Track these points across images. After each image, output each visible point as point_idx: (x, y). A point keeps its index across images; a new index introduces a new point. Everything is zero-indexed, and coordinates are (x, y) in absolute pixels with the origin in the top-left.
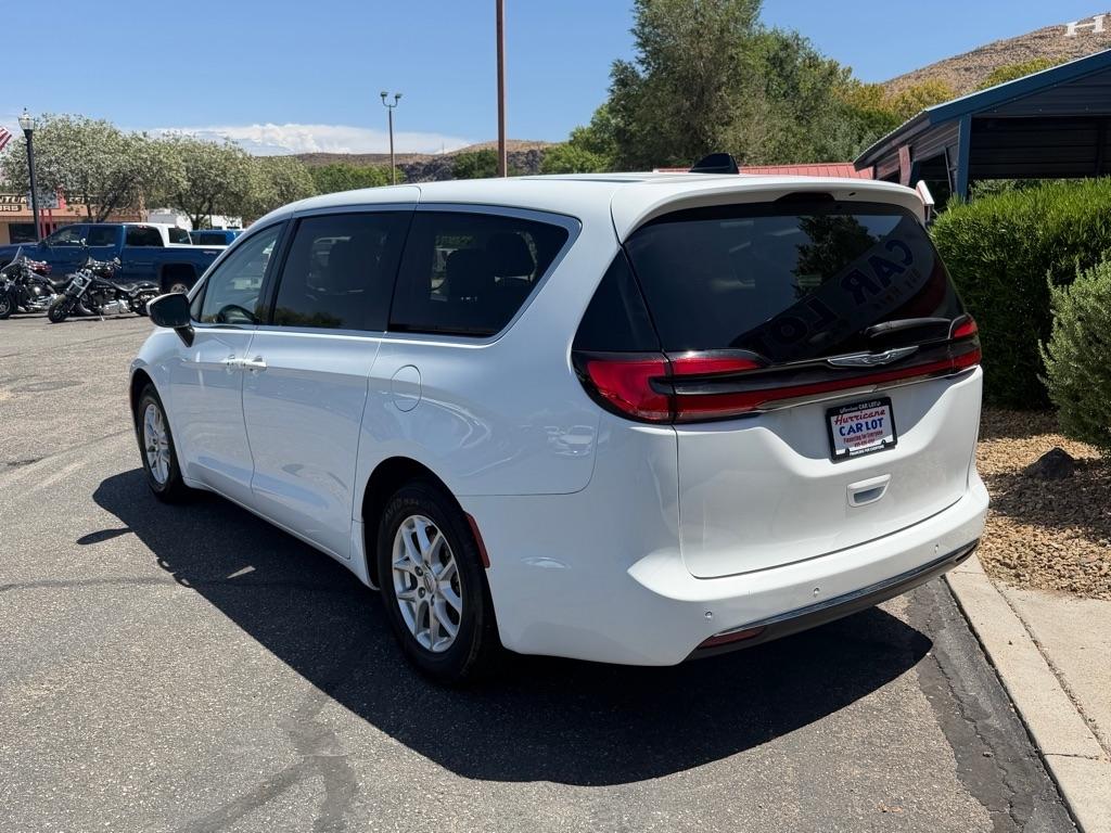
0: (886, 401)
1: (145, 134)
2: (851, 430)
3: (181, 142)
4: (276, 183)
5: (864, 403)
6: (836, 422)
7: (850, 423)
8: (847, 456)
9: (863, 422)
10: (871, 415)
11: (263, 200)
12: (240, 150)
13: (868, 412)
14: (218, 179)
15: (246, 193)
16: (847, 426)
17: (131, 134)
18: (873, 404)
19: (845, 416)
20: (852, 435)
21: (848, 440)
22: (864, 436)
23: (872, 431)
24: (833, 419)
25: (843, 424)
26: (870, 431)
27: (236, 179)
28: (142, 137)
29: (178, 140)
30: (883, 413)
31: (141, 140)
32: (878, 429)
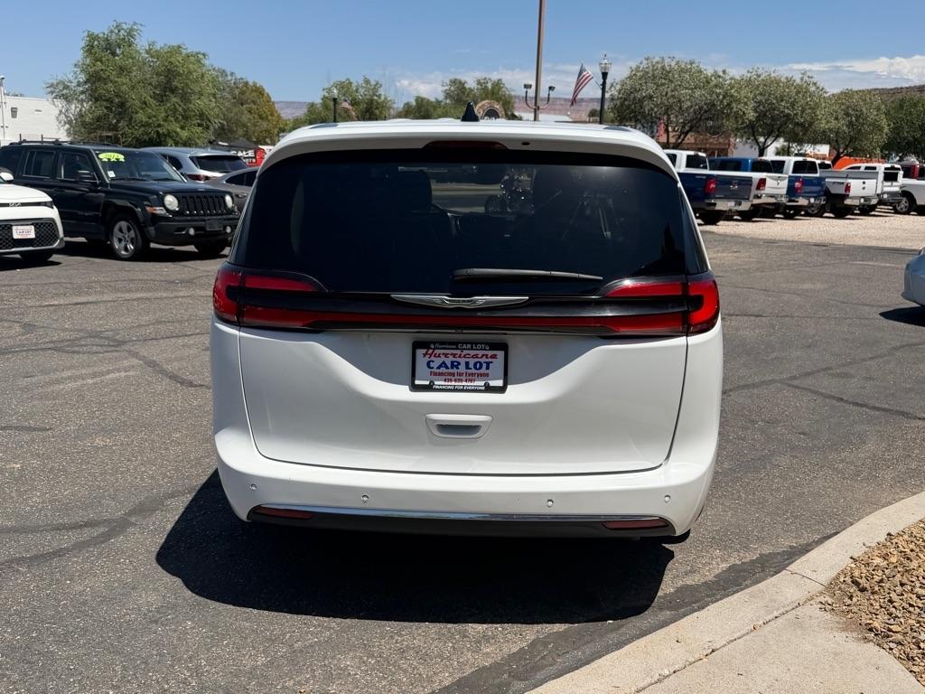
0: (504, 347)
1: (724, 72)
2: (443, 365)
3: (762, 77)
4: (847, 114)
5: (467, 343)
6: (425, 355)
7: (443, 358)
8: (429, 388)
9: (462, 361)
10: (476, 356)
11: (830, 130)
12: (815, 84)
13: (472, 353)
14: (786, 111)
15: (811, 124)
16: (438, 362)
17: (712, 72)
18: (479, 346)
19: (437, 352)
20: (443, 370)
21: (435, 374)
22: (461, 374)
23: (473, 371)
24: (420, 352)
25: (432, 358)
26: (469, 371)
27: (803, 112)
28: (721, 74)
29: (759, 76)
30: (494, 357)
31: (719, 77)
32: (483, 370)
